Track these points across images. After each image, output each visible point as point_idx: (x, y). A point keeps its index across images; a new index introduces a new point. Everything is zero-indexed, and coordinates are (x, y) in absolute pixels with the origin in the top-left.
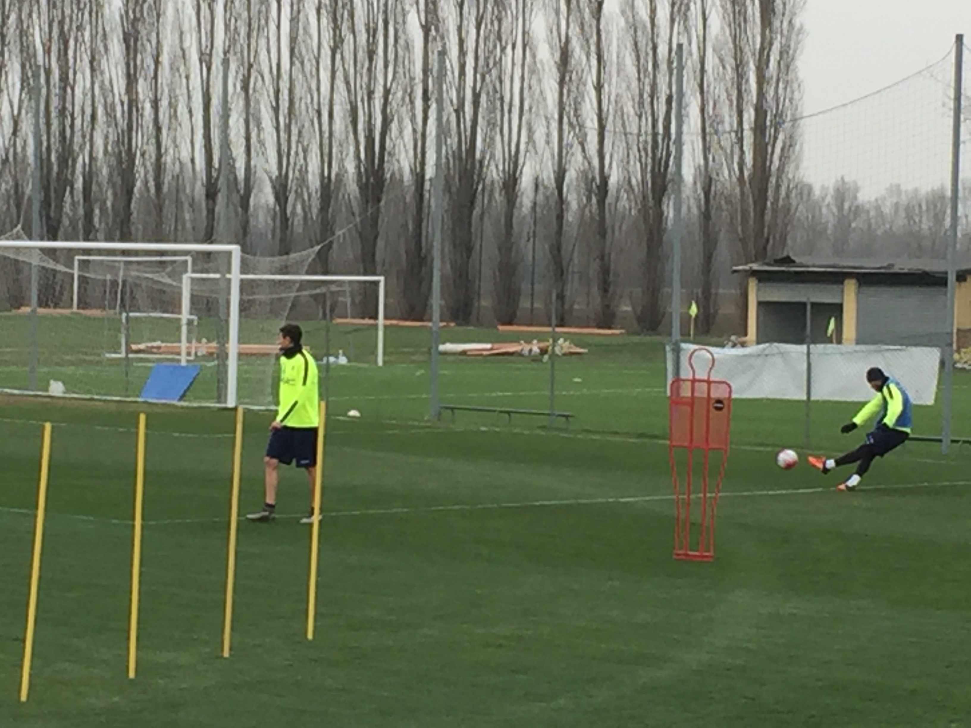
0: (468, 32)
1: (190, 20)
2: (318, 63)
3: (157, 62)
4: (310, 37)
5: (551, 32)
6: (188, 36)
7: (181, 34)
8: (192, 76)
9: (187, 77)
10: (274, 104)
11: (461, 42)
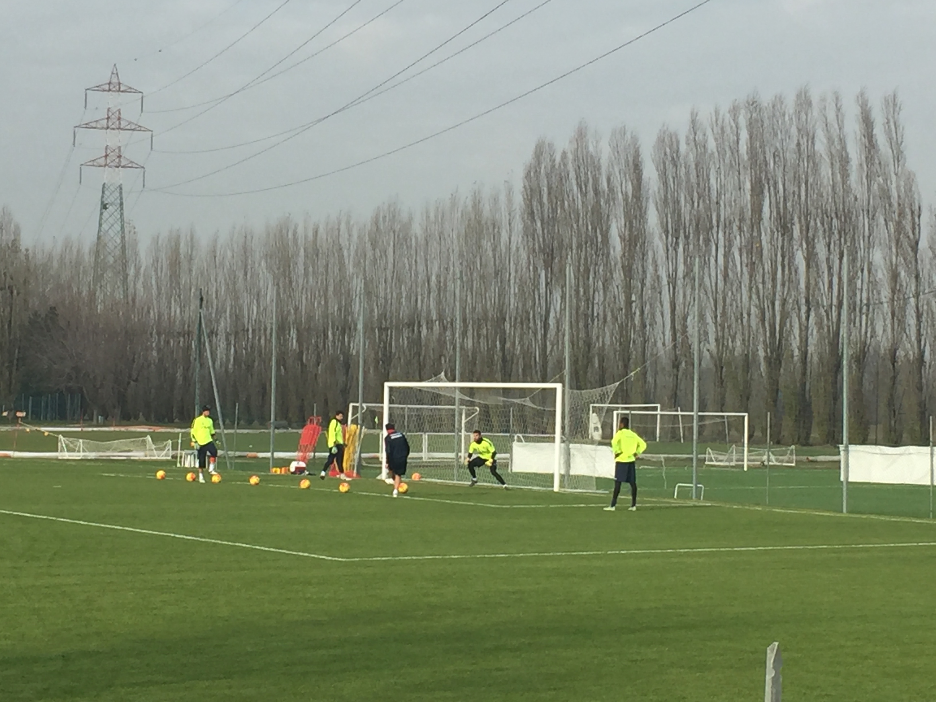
0: (833, 261)
1: (662, 258)
2: (740, 283)
3: (643, 284)
4: (736, 266)
5: (886, 260)
6: (661, 267)
7: (656, 266)
8: (663, 293)
9: (660, 293)
10: (714, 309)
11: (830, 268)
